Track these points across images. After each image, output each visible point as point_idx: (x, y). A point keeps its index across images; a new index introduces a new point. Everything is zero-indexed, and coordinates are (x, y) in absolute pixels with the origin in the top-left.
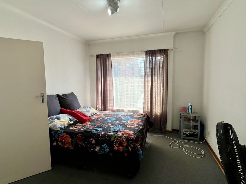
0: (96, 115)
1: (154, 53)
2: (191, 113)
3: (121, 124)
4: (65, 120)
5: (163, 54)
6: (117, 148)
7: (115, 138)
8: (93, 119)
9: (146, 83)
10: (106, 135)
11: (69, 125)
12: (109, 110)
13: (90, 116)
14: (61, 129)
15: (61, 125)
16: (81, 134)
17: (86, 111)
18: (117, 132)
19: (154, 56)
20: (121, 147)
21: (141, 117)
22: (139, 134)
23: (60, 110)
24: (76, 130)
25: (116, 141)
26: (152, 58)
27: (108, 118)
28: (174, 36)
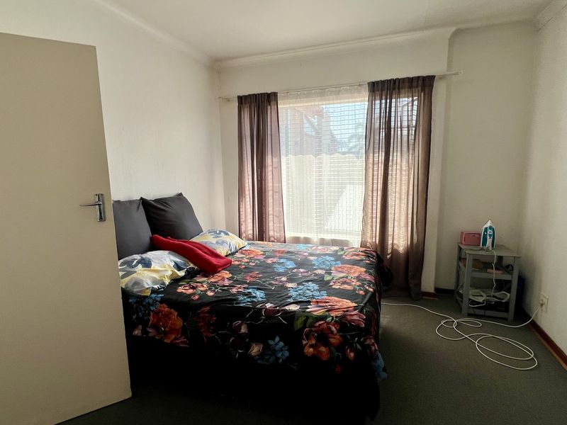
0: (242, 253)
1: (394, 89)
2: (490, 248)
3: (312, 277)
4: (165, 267)
5: (420, 88)
6: (311, 350)
7: (305, 321)
8: (237, 263)
9: (371, 170)
10: (278, 311)
11: (176, 281)
12: (272, 239)
13: (226, 256)
14: (154, 291)
15: (155, 282)
16: (208, 308)
17: (217, 243)
18: (309, 302)
19: (394, 96)
20: (323, 349)
21: (363, 258)
22: (371, 310)
23: (151, 239)
24: (194, 294)
25: (311, 331)
26: (388, 101)
27: (275, 260)
28: (450, 39)
